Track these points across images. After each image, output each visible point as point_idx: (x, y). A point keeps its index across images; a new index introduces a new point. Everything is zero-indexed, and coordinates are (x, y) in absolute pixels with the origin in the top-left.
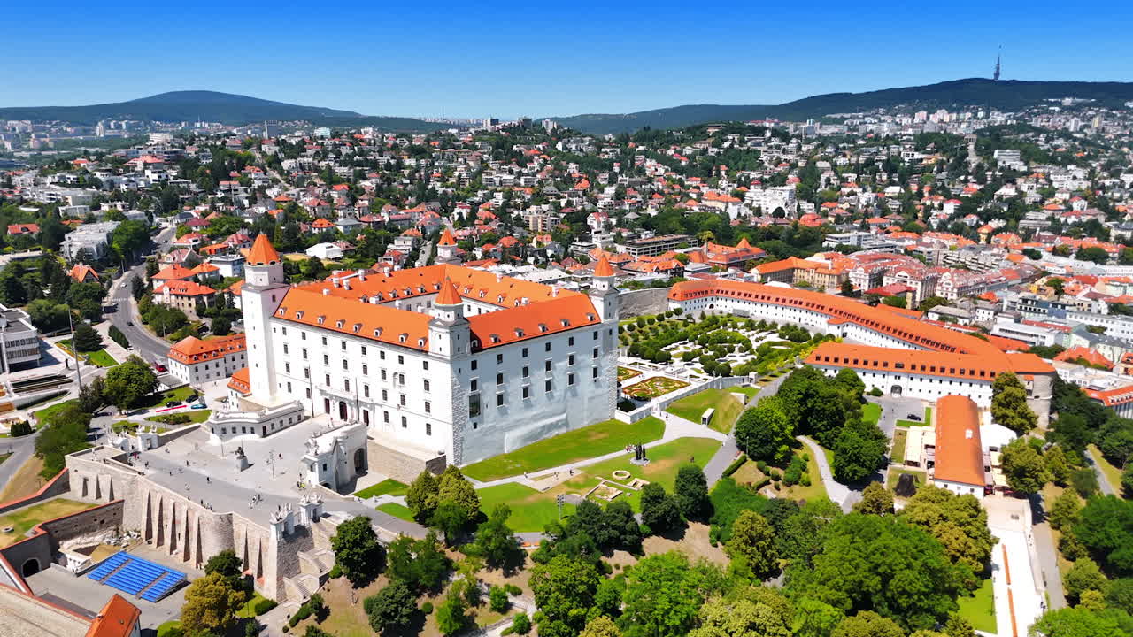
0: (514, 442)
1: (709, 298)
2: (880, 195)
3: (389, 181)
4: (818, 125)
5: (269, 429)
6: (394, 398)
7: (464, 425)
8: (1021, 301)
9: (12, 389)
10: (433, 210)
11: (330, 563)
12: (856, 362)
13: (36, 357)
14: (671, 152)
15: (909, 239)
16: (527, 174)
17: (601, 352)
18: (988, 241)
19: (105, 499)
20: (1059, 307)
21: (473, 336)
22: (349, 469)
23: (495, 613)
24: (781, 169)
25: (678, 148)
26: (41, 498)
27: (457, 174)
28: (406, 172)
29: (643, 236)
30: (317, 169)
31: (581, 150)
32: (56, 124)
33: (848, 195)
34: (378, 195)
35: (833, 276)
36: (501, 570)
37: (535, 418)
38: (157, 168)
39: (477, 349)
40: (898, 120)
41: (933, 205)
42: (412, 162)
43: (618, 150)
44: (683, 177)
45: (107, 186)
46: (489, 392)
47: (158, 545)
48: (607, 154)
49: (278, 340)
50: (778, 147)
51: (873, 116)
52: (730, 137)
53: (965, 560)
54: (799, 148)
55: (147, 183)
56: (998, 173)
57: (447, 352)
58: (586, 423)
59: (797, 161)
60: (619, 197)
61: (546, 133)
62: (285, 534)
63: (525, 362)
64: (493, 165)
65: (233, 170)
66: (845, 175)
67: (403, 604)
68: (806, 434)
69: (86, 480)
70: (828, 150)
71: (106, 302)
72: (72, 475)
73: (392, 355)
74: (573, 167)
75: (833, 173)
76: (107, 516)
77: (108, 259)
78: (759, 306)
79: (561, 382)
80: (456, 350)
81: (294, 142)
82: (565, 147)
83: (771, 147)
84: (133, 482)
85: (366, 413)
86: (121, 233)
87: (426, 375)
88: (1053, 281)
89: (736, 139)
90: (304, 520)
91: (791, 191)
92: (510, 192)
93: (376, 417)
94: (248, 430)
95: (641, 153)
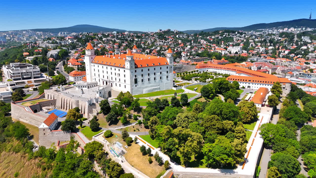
0: (146, 92)
1: (207, 68)
2: (267, 49)
3: (130, 44)
4: (254, 32)
5: (89, 87)
6: (118, 80)
7: (133, 85)
8: (299, 74)
9: (34, 82)
10: (140, 50)
11: (99, 111)
12: (238, 80)
13: (40, 75)
14: (208, 38)
15: (272, 60)
16: (167, 42)
17: (169, 72)
18: (296, 60)
19: (52, 99)
20: (310, 75)
21: (135, 64)
22: (107, 95)
23: (134, 120)
24: (239, 42)
25: (211, 37)
26: (38, 99)
27: (148, 42)
28: (135, 42)
29: (196, 58)
30: (112, 41)
31: (183, 37)
32: (49, 33)
33: (257, 49)
34: (126, 46)
35: (247, 67)
36: (137, 112)
37: (151, 86)
38: (71, 40)
39: (136, 67)
40: (279, 31)
41: (282, 51)
42: (137, 40)
43: (194, 37)
44: (211, 44)
45: (59, 43)
46: (139, 78)
47: (63, 109)
48: (190, 38)
49: (93, 68)
50: (239, 36)
51: (272, 30)
52: (225, 34)
53: (248, 115)
54: (245, 36)
55: (69, 43)
56: (302, 43)
57: (129, 67)
58: (165, 89)
59: (244, 40)
60: (191, 48)
61: (174, 33)
62: (90, 104)
63: (149, 72)
64: (158, 40)
65: (90, 40)
66: (257, 44)
67: (114, 116)
68: (221, 94)
69: (48, 95)
70: (253, 37)
71: (57, 67)
72: (46, 94)
73: (117, 69)
74: (180, 41)
75: (254, 43)
76: (53, 103)
77: (58, 58)
78: (219, 70)
79: (158, 78)
80: (131, 67)
81: (106, 34)
82: (179, 36)
83: (237, 36)
84: (58, 95)
85: (112, 84)
86: (61, 52)
87: (125, 73)
88: (310, 69)
89: (227, 34)
90: (94, 102)
91: (241, 48)
92: (162, 47)
93: (114, 85)
94: (85, 87)
95: (200, 38)
